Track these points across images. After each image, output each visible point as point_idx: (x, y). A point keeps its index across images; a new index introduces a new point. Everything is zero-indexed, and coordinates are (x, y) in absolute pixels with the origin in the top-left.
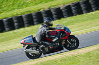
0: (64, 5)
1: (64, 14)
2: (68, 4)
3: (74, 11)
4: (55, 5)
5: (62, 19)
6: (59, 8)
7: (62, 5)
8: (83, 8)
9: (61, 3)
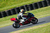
0: (7, 10)
1: (7, 14)
2: (9, 10)
3: (12, 13)
4: (3, 10)
5: (6, 17)
6: (5, 11)
7: (6, 10)
8: (16, 11)
9: (6, 9)
